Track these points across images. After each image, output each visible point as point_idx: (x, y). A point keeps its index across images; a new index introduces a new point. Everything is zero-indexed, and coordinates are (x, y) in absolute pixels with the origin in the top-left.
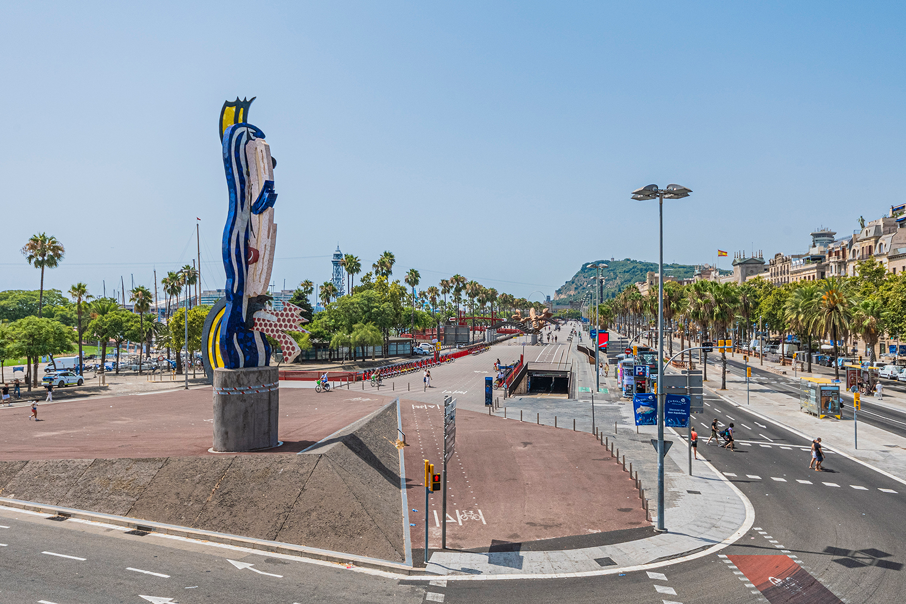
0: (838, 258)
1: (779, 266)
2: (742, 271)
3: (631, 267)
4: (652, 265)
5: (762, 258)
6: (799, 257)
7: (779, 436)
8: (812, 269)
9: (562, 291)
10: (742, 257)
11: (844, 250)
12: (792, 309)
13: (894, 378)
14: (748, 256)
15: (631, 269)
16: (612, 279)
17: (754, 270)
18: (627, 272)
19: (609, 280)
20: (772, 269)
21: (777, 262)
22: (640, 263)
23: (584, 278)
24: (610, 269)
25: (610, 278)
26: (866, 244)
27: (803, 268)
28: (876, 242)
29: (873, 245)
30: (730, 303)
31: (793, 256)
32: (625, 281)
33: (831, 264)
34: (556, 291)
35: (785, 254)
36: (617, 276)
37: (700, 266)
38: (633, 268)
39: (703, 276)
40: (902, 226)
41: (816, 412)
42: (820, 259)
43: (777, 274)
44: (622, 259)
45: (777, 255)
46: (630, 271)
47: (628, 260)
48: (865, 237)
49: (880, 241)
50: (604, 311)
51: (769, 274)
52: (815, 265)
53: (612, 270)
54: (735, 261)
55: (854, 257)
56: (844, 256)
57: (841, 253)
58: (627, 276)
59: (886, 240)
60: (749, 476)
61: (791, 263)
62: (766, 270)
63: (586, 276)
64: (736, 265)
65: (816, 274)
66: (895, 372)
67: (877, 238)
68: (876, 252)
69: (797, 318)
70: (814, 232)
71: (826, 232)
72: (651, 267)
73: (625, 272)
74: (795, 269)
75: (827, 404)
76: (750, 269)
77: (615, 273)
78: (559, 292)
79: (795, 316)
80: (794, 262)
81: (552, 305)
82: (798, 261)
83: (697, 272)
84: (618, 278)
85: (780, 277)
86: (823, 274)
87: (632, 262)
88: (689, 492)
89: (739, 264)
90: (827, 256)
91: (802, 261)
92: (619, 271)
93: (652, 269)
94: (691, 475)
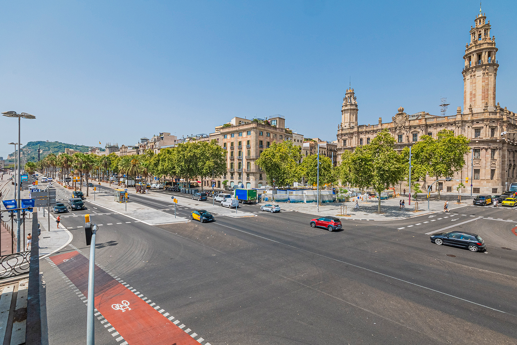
0: (143, 148)
1: (123, 149)
2: (109, 150)
3: (58, 145)
4: (70, 145)
5: (118, 146)
6: (131, 147)
7: (100, 211)
8: (135, 151)
9: (13, 155)
10: (109, 145)
11: (145, 145)
12: (121, 165)
13: (155, 188)
14: (112, 145)
15: (59, 146)
16: (47, 150)
17: (114, 150)
18: (56, 147)
19: (45, 151)
20: (121, 151)
21: (123, 148)
22: (64, 144)
23: (29, 149)
24: (46, 145)
25: (46, 150)
26: (152, 144)
27: (132, 151)
28: (155, 144)
29: (154, 145)
30: (90, 162)
31: (128, 146)
32: (55, 152)
33: (141, 150)
34: (9, 155)
35: (126, 145)
36: (50, 149)
37: (91, 147)
38: (60, 146)
39: (92, 151)
40: (162, 139)
41: (119, 201)
42: (137, 148)
43: (122, 152)
44: (53, 141)
45: (123, 146)
46: (58, 147)
47: (57, 142)
48: (151, 142)
49: (156, 144)
50: (30, 165)
51: (120, 152)
52: (136, 150)
53: (47, 146)
54: (106, 146)
55: (148, 148)
56: (145, 148)
57: (144, 146)
58: (56, 149)
59: (157, 143)
60: (78, 227)
61: (128, 149)
62: (119, 151)
63: (30, 148)
64: (107, 148)
65: (136, 153)
66: (155, 186)
67: (155, 143)
68: (154, 147)
69: (123, 168)
70: (142, 138)
71: (146, 139)
72: (70, 146)
73: (55, 147)
74: (129, 151)
75: (122, 198)
76: (113, 150)
77: (49, 148)
78: (11, 155)
79: (122, 168)
80: (129, 149)
81: (4, 162)
82: (130, 148)
83: (90, 149)
84: (50, 150)
85: (124, 154)
86: (138, 154)
87: (59, 143)
88: (44, 238)
89: (108, 148)
90: (140, 147)
91: (131, 148)
92: (52, 147)
93: (70, 147)
94: (49, 231)
